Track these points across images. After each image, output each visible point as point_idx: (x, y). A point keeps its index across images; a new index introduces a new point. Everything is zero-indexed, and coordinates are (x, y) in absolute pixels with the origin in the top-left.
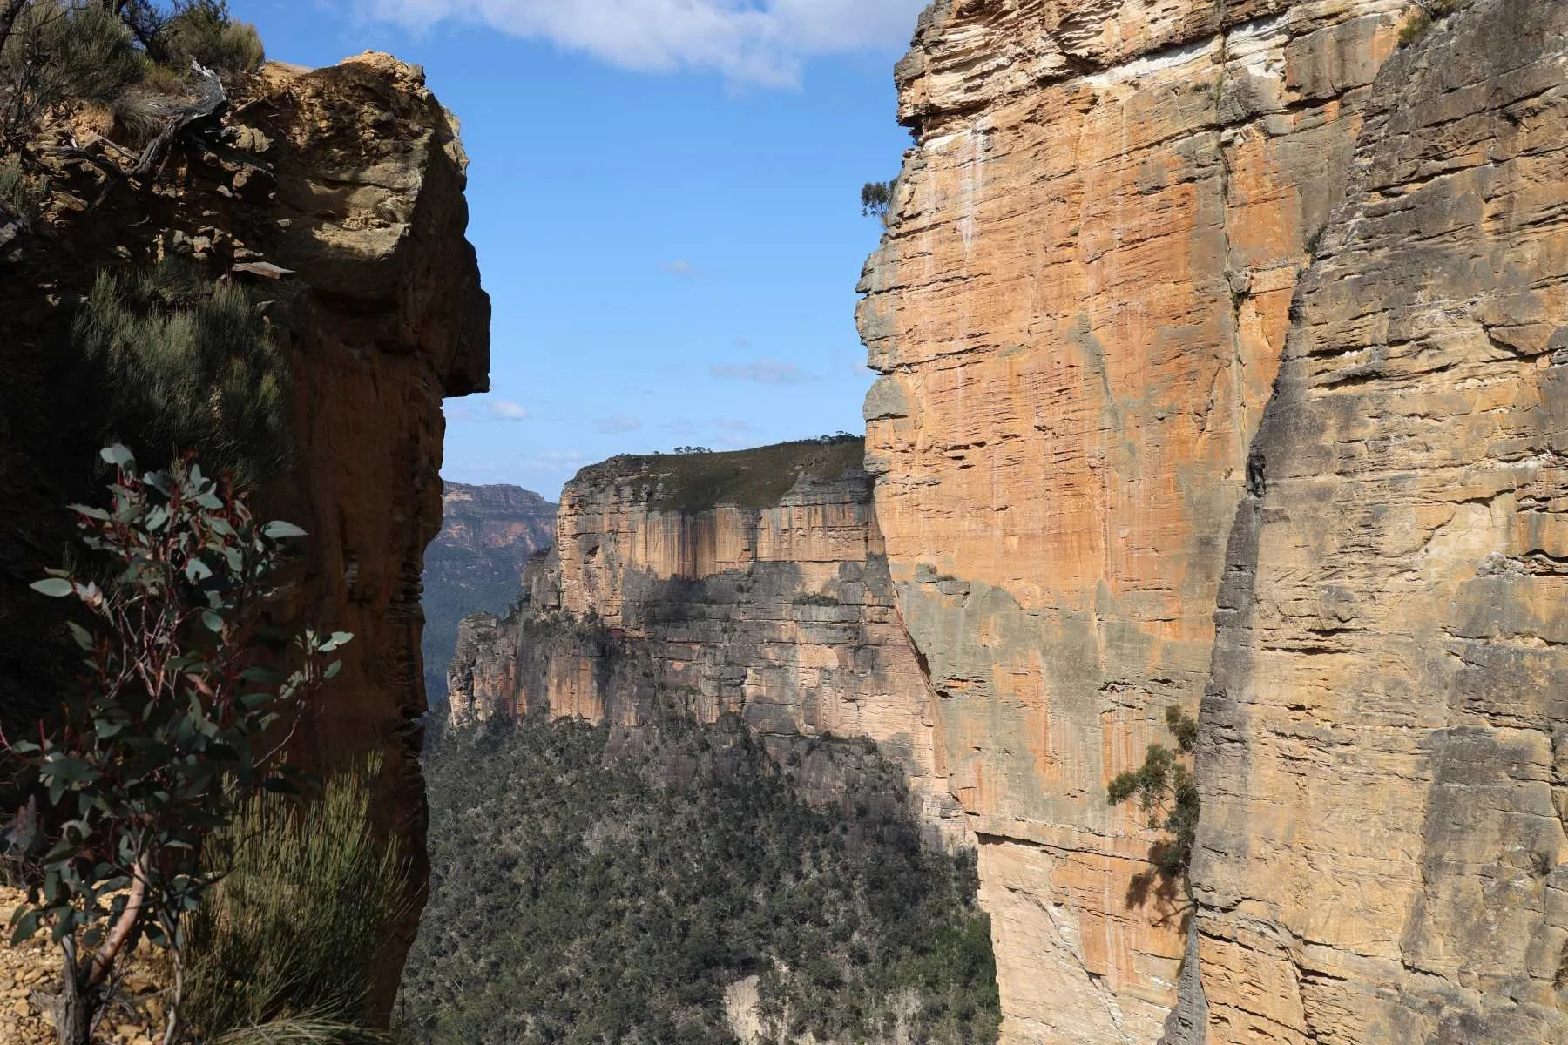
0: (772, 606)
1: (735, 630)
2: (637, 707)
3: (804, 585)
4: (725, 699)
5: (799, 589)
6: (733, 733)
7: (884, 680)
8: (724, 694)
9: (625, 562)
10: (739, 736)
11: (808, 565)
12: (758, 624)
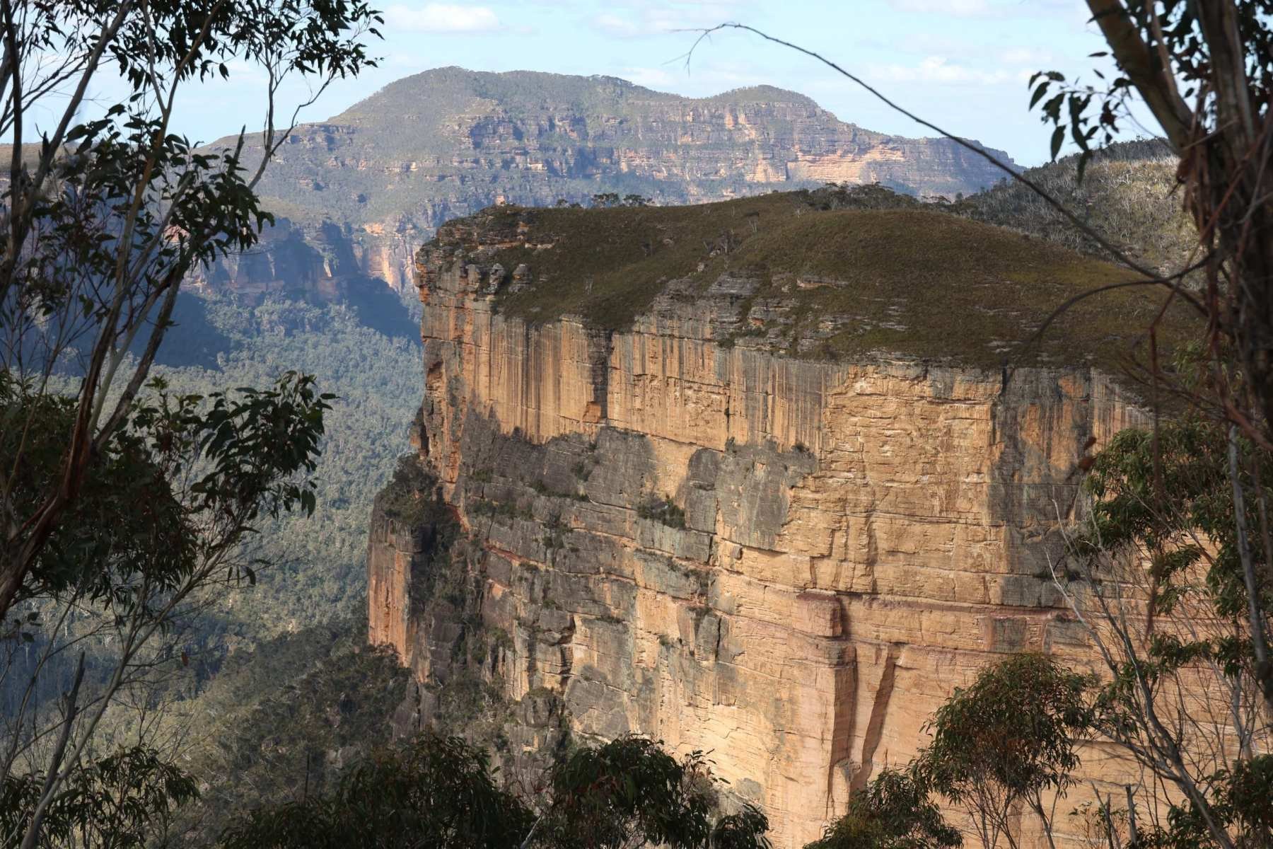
0: (614, 510)
1: (562, 546)
2: (433, 653)
3: (655, 480)
4: (539, 665)
5: (649, 485)
6: (541, 726)
7: (732, 679)
8: (539, 655)
9: (468, 396)
10: (550, 732)
11: (663, 444)
12: (593, 538)
